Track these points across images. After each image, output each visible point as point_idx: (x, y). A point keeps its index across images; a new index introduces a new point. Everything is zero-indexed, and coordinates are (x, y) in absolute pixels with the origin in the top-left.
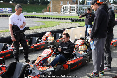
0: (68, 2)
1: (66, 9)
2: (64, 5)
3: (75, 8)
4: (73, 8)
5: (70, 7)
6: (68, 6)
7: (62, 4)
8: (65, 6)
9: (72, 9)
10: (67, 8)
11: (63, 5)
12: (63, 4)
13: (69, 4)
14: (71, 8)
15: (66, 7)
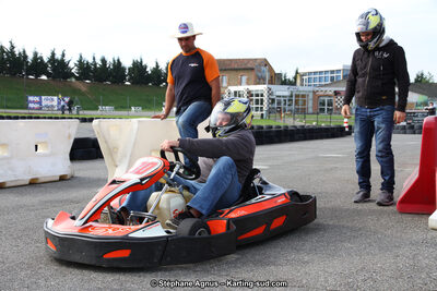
0: (244, 78)
2: (229, 88)
3: (262, 95)
4: (257, 95)
5: (250, 94)
6: (242, 88)
7: (224, 84)
8: (233, 89)
9: (254, 98)
11: (227, 88)
12: (229, 84)
13: (248, 84)
14: (252, 95)
15: (235, 92)
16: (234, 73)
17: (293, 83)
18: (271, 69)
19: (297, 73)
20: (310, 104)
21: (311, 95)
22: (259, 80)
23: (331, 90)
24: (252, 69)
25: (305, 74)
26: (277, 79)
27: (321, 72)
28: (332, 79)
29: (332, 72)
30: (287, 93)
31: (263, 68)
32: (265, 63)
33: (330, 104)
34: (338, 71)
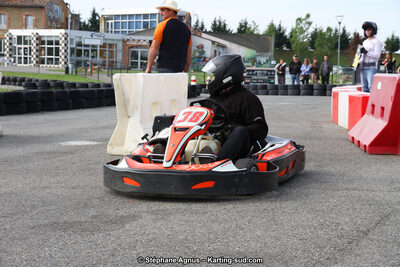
0: (31, 19)
1: (23, 46)
2: (10, 31)
3: (57, 43)
4: (50, 43)
5: (40, 40)
6: (28, 32)
7: (4, 26)
8: (16, 33)
9: (46, 46)
10: (26, 43)
11: (6, 31)
12: (10, 26)
13: (36, 26)
14: (43, 43)
15: (19, 38)
16: (16, 11)
22: (51, 23)
24: (42, 7)
27: (138, 16)
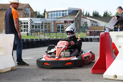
14: (22, 23)
17: (43, 17)
18: (31, 10)
19: (45, 11)
20: (52, 28)
21: (53, 23)
22: (26, 15)
23: (62, 21)
24: (22, 9)
25: (49, 12)
26: (35, 15)
27: (57, 11)
28: (63, 14)
29: (63, 11)
30: (40, 22)
31: (27, 9)
32: (28, 6)
33: (62, 27)
34: (66, 11)
